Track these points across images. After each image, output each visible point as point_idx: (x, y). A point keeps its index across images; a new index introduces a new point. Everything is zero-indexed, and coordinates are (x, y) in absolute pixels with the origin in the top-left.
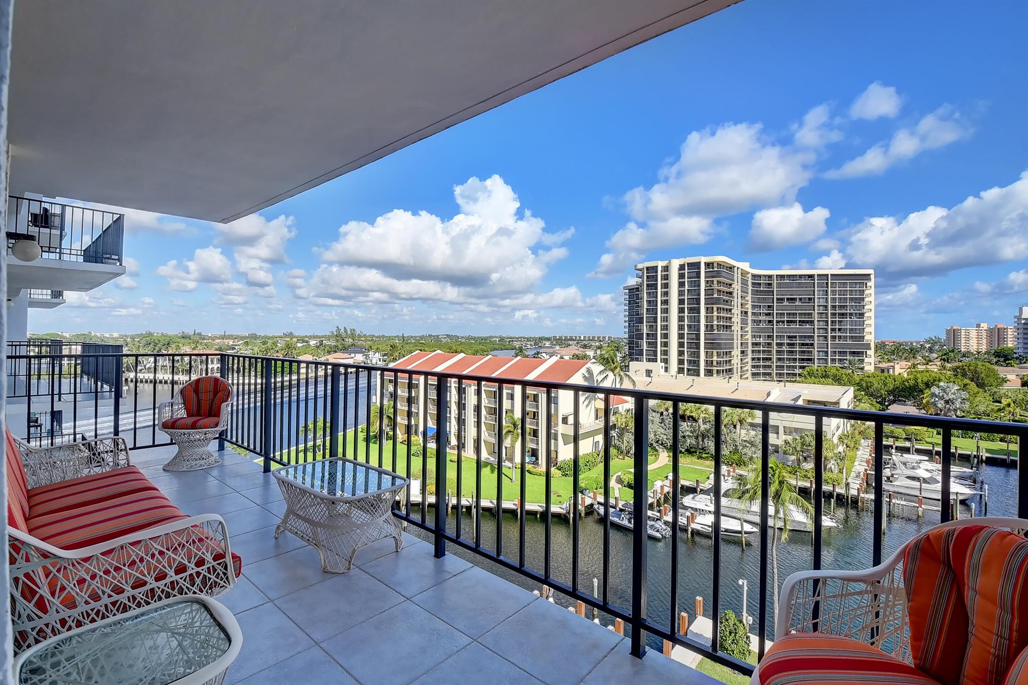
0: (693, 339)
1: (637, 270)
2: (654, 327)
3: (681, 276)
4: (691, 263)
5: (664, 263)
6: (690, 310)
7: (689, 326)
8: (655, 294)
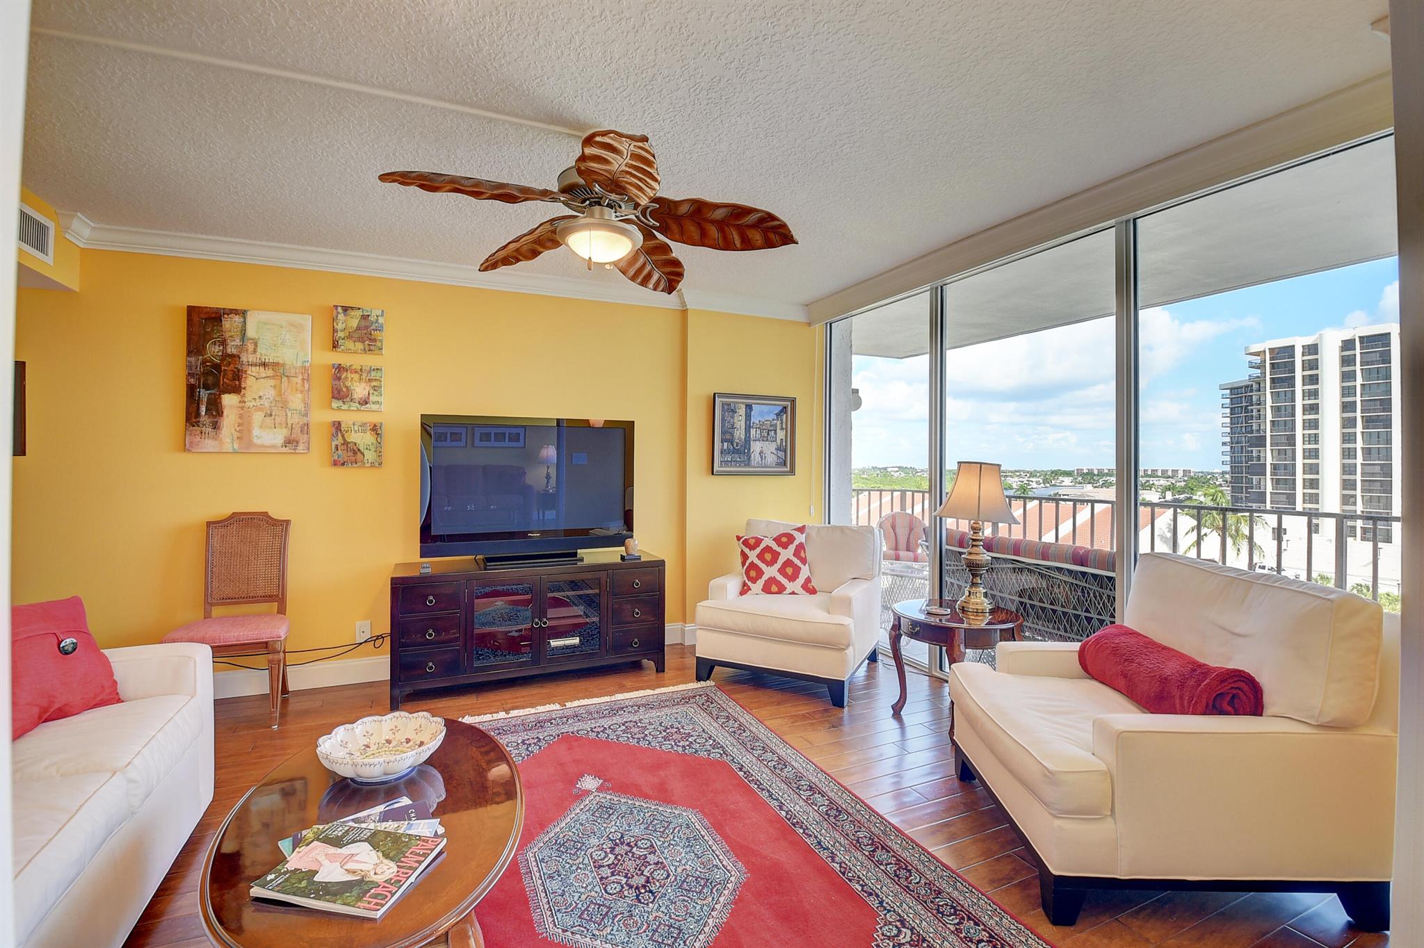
0: (1373, 474)
1: (1250, 354)
2: (1289, 453)
3: (1347, 361)
4: (1367, 337)
5: (1309, 341)
6: (1368, 422)
7: (1367, 452)
8: (1289, 395)
